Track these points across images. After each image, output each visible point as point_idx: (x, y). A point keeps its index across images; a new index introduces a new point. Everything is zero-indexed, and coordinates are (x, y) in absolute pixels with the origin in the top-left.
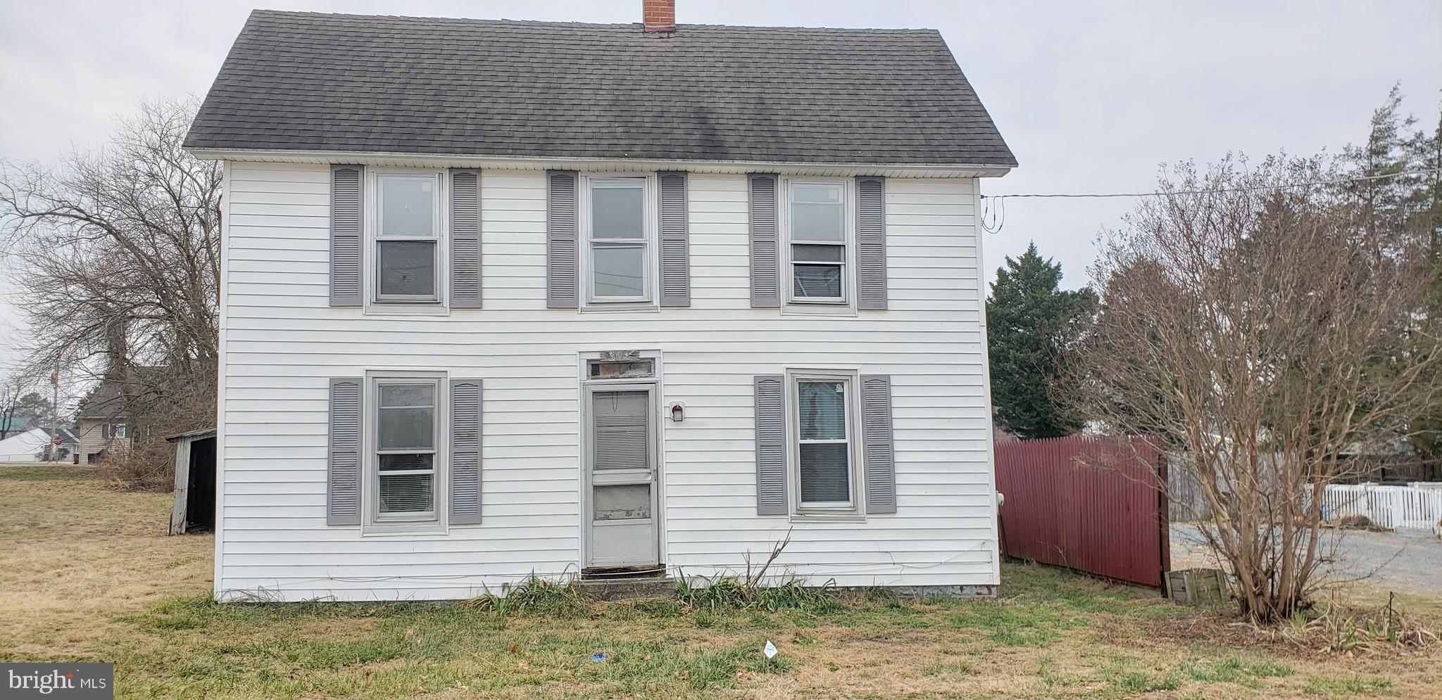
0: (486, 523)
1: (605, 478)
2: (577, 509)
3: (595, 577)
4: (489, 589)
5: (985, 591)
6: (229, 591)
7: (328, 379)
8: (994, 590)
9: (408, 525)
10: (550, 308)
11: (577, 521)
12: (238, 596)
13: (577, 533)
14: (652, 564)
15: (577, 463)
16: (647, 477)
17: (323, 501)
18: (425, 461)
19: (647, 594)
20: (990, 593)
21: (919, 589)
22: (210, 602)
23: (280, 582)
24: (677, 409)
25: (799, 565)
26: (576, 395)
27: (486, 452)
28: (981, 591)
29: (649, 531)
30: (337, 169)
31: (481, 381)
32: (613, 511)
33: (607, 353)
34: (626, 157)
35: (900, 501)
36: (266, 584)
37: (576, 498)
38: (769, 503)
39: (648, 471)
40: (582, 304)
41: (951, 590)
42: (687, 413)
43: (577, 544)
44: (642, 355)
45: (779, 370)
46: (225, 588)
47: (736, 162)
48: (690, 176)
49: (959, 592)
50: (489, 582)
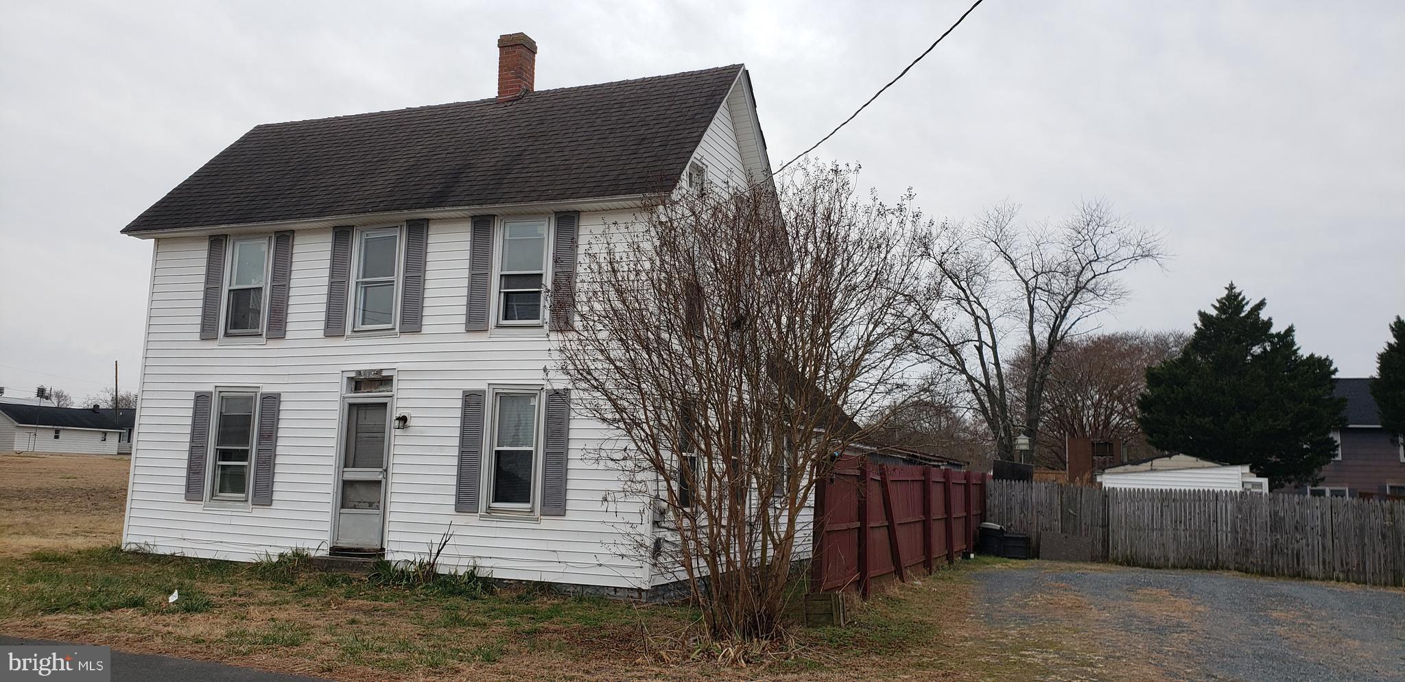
0: (275, 505)
1: (353, 474)
2: (329, 499)
3: (338, 555)
4: (271, 556)
5: (636, 595)
6: (130, 543)
7: (194, 393)
8: (643, 594)
9: (230, 503)
10: (327, 336)
11: (329, 508)
12: (134, 547)
13: (328, 518)
14: (376, 547)
15: (332, 461)
16: (380, 475)
17: (183, 482)
18: (244, 455)
19: (352, 570)
20: (640, 597)
21: (579, 588)
22: (118, 549)
23: (157, 539)
24: (403, 419)
25: (483, 557)
26: (337, 406)
27: (279, 450)
28: (633, 595)
29: (377, 521)
30: (213, 239)
31: (279, 395)
32: (360, 502)
33: (359, 372)
34: (370, 212)
35: (570, 505)
36: (150, 541)
37: (330, 489)
38: (465, 501)
39: (381, 470)
40: (348, 331)
41: (607, 591)
42: (411, 422)
43: (328, 527)
44: (384, 374)
45: (483, 386)
46: (128, 541)
47: (446, 209)
48: (430, 221)
49: (613, 593)
50: (271, 551)
